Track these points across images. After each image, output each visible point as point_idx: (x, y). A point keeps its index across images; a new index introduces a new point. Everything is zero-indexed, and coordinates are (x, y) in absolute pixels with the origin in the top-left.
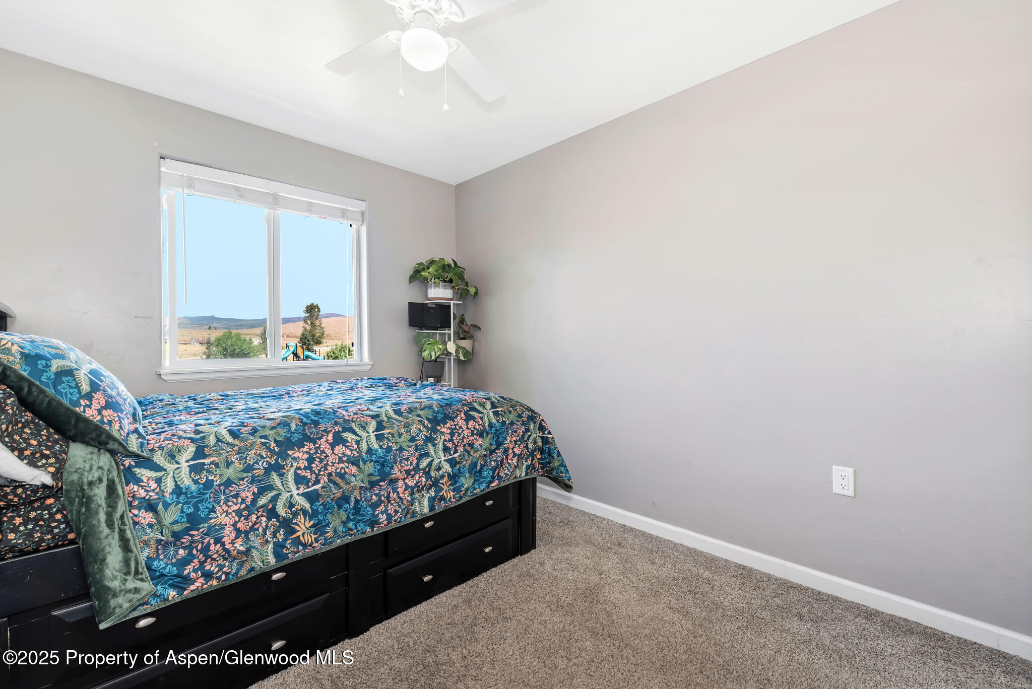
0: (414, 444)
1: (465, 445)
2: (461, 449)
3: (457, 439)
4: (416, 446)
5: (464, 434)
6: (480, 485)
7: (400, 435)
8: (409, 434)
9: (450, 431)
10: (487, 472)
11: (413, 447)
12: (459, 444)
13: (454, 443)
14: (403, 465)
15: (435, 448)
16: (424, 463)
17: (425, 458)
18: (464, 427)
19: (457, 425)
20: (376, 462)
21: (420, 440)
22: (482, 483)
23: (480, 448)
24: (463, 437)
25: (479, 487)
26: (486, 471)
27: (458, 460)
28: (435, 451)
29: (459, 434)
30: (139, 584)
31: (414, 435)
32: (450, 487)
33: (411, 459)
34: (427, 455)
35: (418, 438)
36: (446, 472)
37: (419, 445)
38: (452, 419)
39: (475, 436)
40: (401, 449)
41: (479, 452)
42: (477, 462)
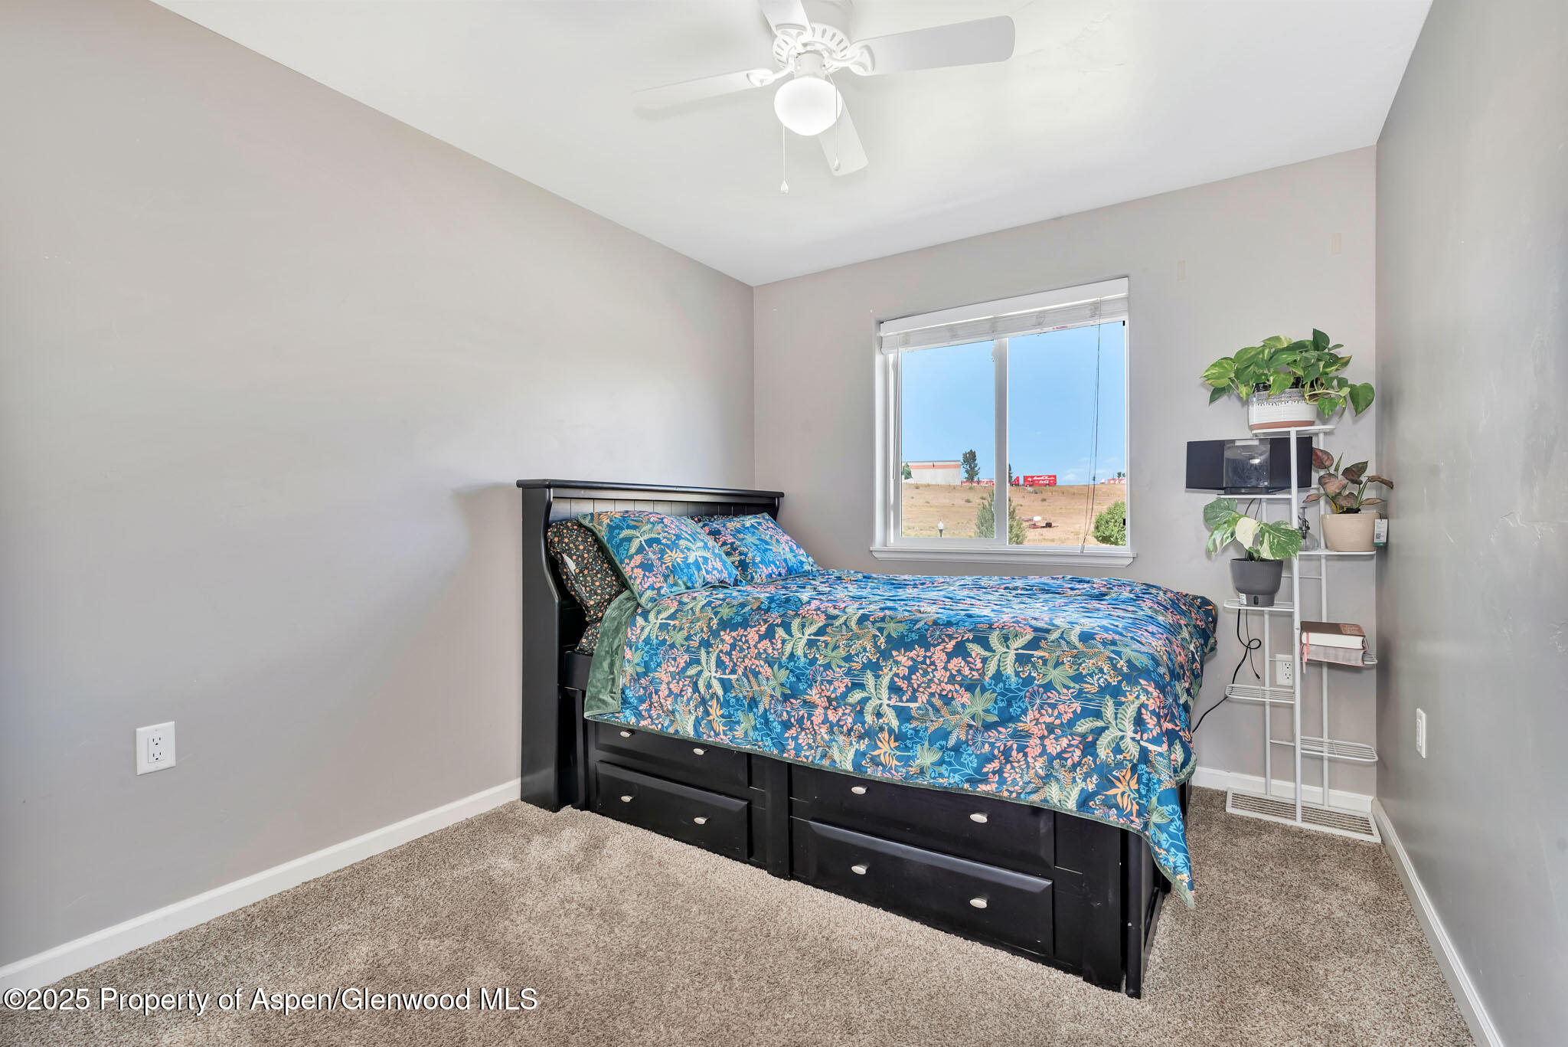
0: (847, 665)
1: (932, 695)
2: (923, 698)
3: (918, 680)
4: (850, 669)
5: (934, 676)
6: (952, 774)
7: (836, 647)
8: (847, 649)
9: (911, 663)
10: (971, 759)
11: (843, 669)
12: (921, 689)
13: (910, 684)
14: (823, 687)
15: (876, 682)
16: (857, 696)
17: (858, 690)
18: (940, 665)
19: (930, 657)
20: (791, 671)
21: (858, 662)
22: (955, 771)
23: (960, 709)
24: (931, 681)
25: (948, 777)
26: (970, 755)
27: (914, 713)
28: (876, 685)
29: (926, 673)
30: (610, 700)
31: (853, 653)
32: (896, 752)
33: (836, 684)
34: (861, 686)
35: (856, 659)
36: (888, 724)
37: (854, 670)
38: (927, 646)
39: (957, 687)
40: (828, 667)
41: (958, 716)
42: (951, 732)
